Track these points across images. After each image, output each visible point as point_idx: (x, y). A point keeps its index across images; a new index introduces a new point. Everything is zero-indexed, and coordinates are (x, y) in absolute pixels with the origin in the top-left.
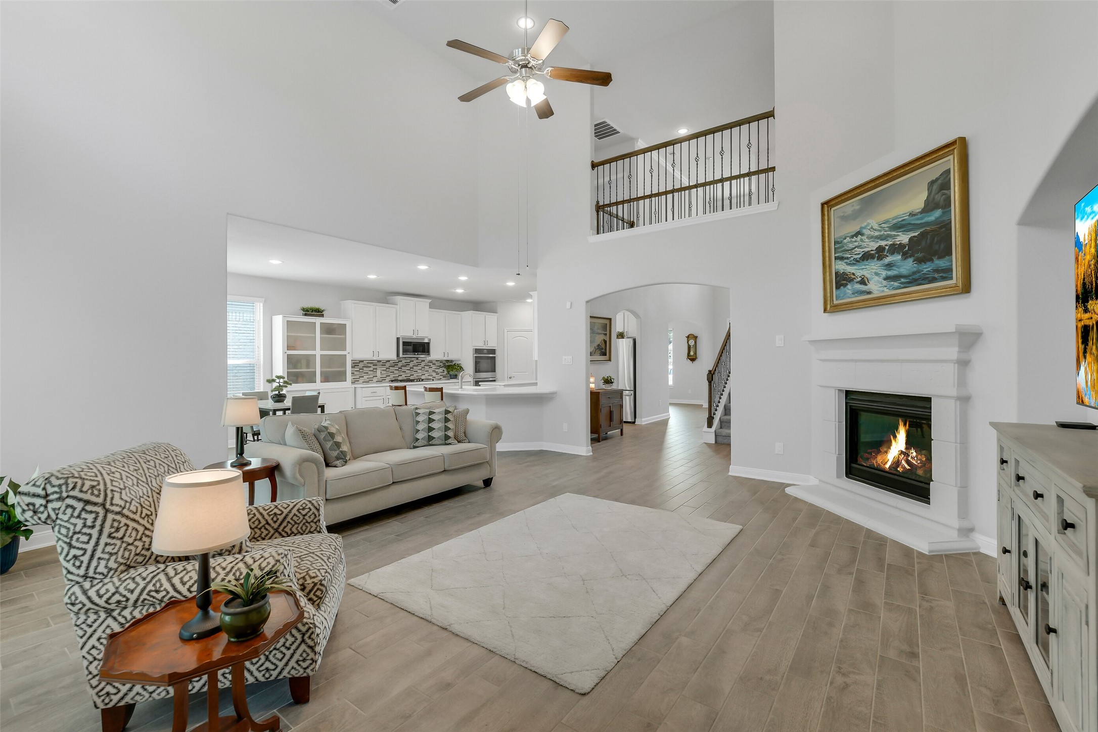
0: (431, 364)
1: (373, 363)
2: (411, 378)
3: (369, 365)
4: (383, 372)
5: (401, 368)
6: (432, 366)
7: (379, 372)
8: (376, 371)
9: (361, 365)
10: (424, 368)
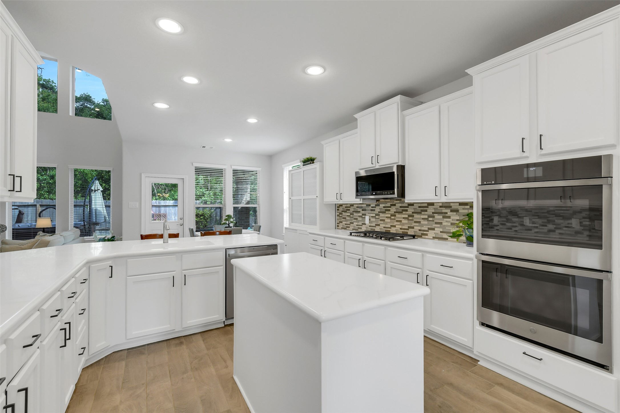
0: (448, 211)
1: (362, 207)
2: (411, 232)
3: (359, 210)
4: (372, 220)
5: (395, 216)
6: (449, 214)
7: (367, 218)
8: (365, 218)
9: (352, 209)
10: (433, 217)
